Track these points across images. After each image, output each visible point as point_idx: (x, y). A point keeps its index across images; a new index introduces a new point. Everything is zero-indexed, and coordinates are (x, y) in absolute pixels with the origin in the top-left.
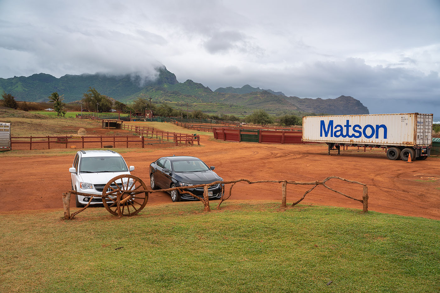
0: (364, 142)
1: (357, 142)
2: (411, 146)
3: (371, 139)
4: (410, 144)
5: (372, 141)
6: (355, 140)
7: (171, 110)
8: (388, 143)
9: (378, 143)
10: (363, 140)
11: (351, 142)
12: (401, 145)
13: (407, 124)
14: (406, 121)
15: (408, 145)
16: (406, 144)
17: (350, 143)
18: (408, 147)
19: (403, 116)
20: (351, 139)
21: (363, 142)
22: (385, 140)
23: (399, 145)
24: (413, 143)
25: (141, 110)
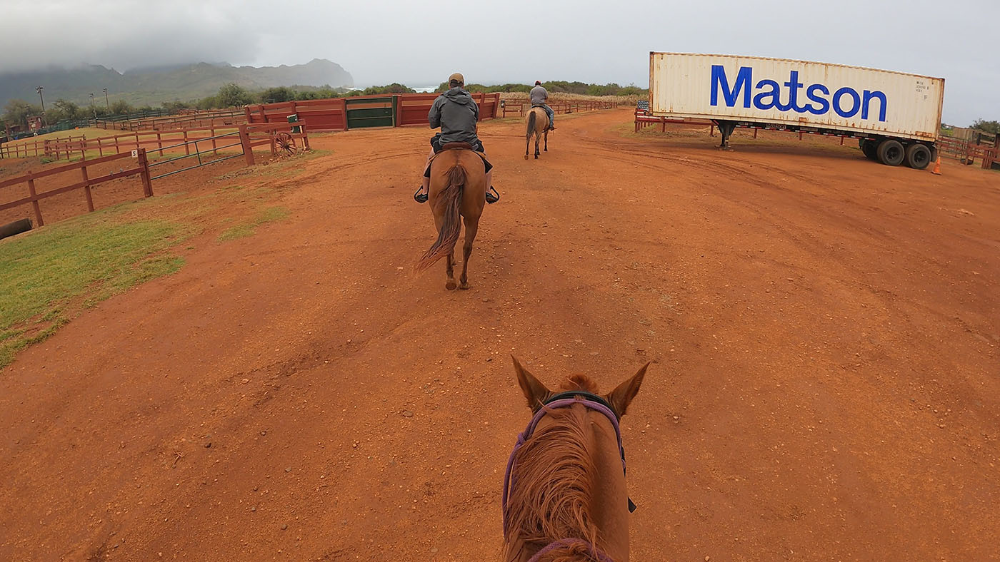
0: (835, 125)
1: (816, 123)
2: (929, 140)
3: (851, 120)
4: (928, 137)
5: (853, 124)
6: (813, 119)
7: (72, 109)
8: (887, 130)
9: (866, 129)
10: (831, 119)
11: (800, 122)
12: (913, 138)
13: (925, 97)
14: (925, 92)
15: (925, 139)
16: (922, 136)
17: (797, 124)
18: (922, 142)
19: (920, 80)
20: (800, 115)
21: (832, 124)
22: (882, 125)
23: (908, 137)
24: (933, 136)
25: (20, 120)
